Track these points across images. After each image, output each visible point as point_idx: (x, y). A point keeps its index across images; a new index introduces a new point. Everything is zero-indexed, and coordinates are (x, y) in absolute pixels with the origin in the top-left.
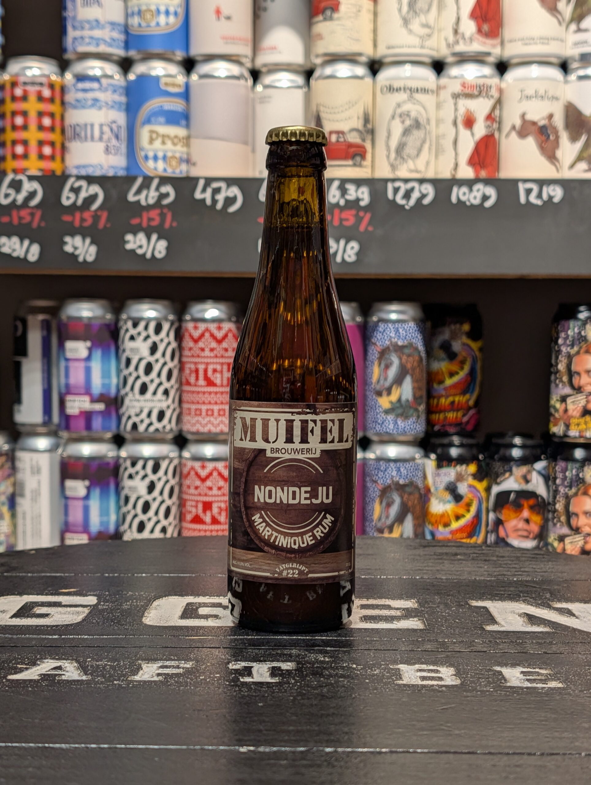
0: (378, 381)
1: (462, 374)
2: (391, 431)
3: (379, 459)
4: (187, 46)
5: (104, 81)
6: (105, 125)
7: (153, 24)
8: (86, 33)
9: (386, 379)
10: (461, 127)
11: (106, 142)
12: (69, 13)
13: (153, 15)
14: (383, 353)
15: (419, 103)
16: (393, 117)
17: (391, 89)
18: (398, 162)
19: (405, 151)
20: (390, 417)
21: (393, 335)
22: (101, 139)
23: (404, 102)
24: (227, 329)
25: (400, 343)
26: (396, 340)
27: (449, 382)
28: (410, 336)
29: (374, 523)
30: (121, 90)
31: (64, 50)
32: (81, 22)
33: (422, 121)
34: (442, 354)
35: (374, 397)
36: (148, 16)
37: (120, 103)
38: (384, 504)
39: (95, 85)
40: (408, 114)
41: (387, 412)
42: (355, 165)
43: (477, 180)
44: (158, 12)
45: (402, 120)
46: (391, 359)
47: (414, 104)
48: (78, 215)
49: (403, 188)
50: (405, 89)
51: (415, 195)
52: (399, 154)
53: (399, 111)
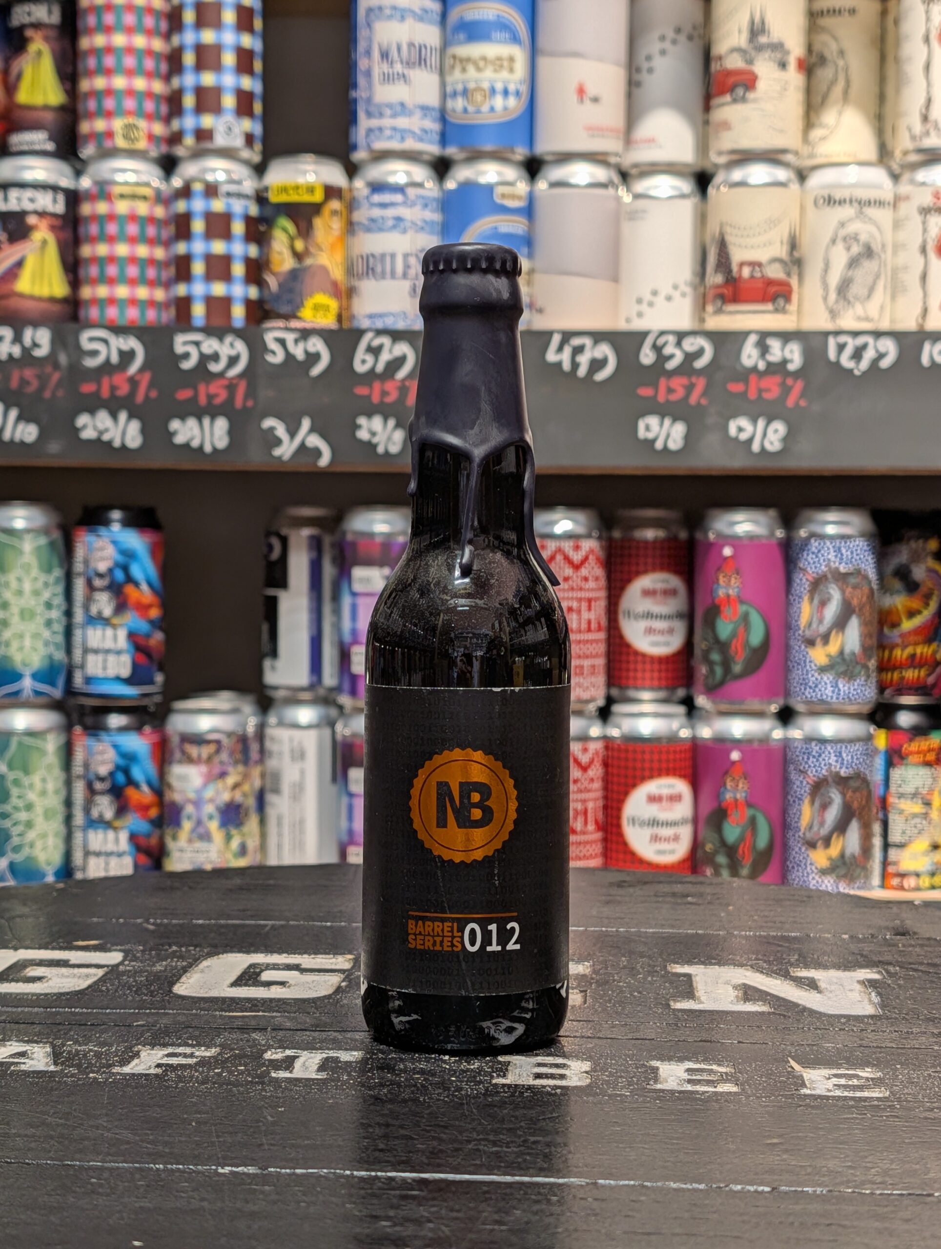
0: (810, 625)
1: (927, 614)
2: (829, 699)
3: (808, 740)
4: (531, 140)
5: (411, 192)
6: (412, 255)
7: (485, 108)
8: (387, 122)
9: (821, 621)
10: (932, 254)
11: (412, 279)
12: (361, 94)
13: (485, 96)
14: (817, 584)
15: (872, 221)
16: (834, 241)
17: (830, 201)
18: (840, 307)
19: (850, 291)
20: (827, 678)
21: (832, 556)
22: (405, 276)
23: (850, 220)
24: (588, 549)
25: (843, 569)
26: (837, 564)
27: (907, 625)
28: (858, 558)
29: (801, 834)
30: (435, 205)
31: (354, 147)
32: (379, 106)
33: (876, 247)
34: (897, 584)
35: (803, 647)
36: (478, 97)
37: (432, 223)
38: (817, 804)
39: (398, 198)
40: (855, 238)
41: (822, 670)
42: (776, 311)
44: (493, 91)
45: (846, 245)
46: (829, 593)
47: (865, 222)
48: (377, 385)
49: (852, 344)
50: (851, 201)
51: (869, 355)
52: (842, 295)
53: (842, 233)
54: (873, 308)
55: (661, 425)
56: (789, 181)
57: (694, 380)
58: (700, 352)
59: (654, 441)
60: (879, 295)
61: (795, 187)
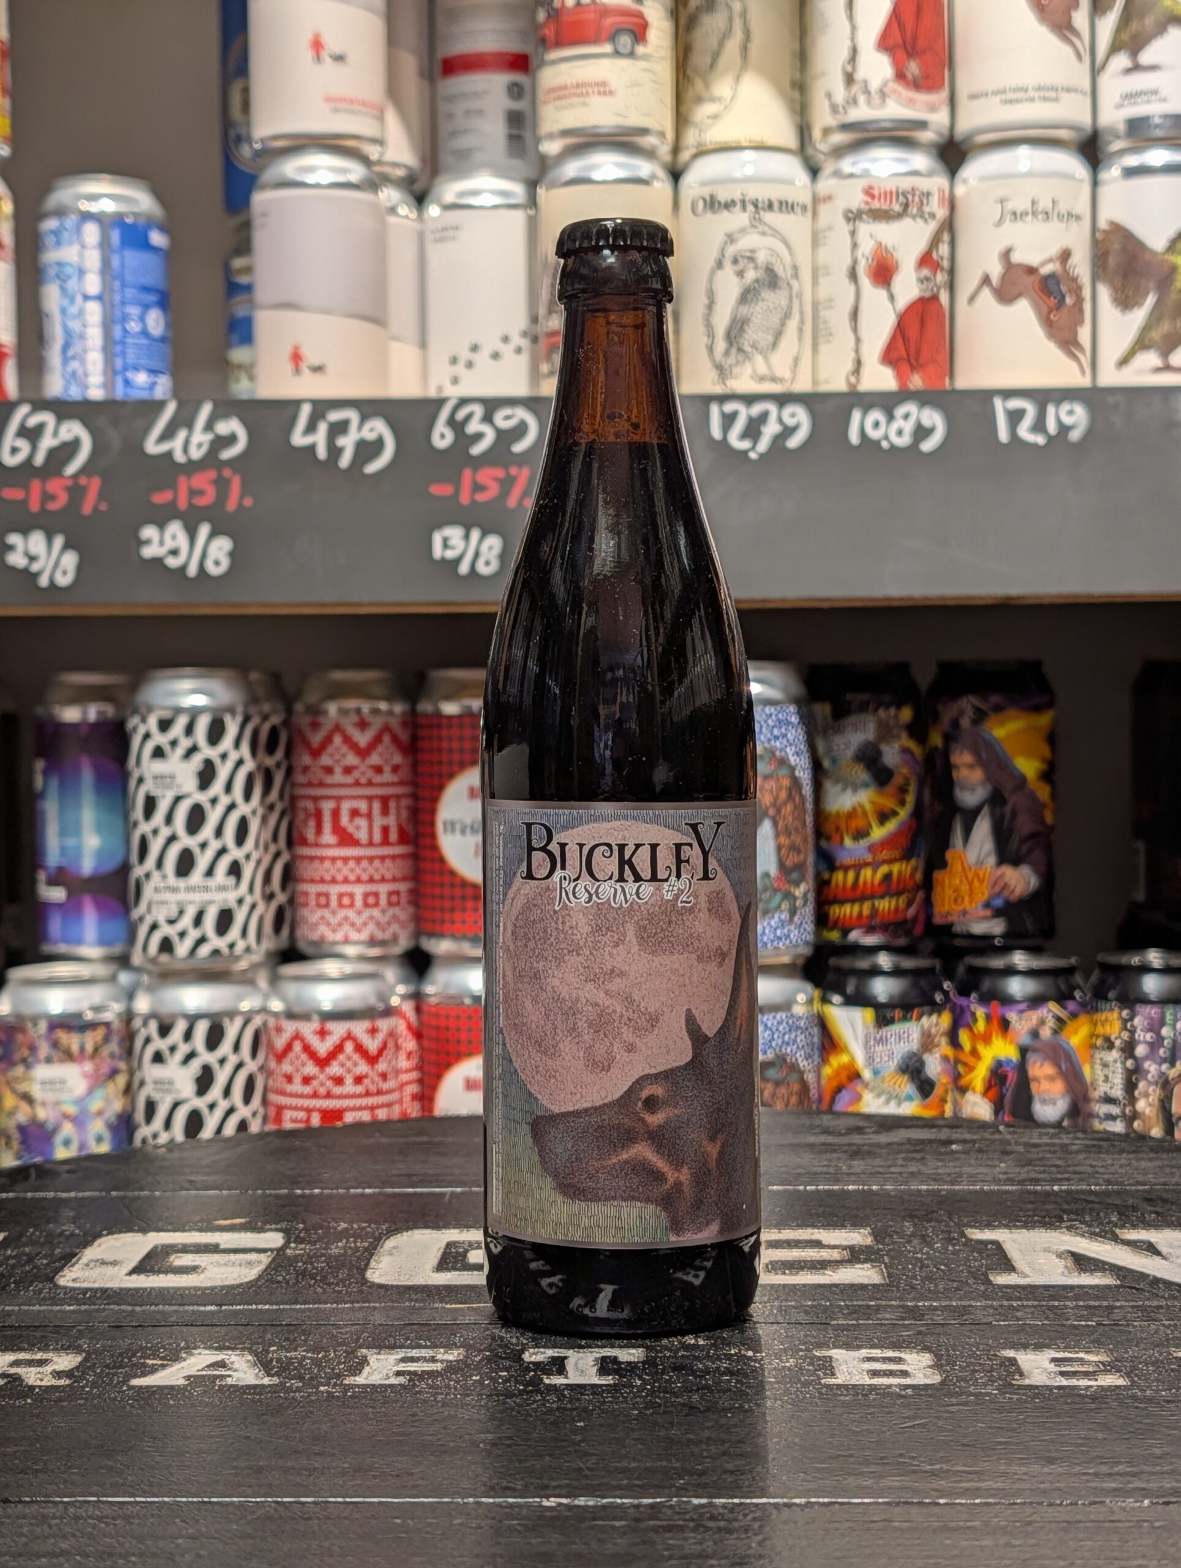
10: (865, 281)
15: (775, 233)
16: (719, 264)
18: (731, 360)
19: (746, 336)
24: (379, 726)
27: (879, 833)
33: (782, 270)
34: (861, 775)
40: (750, 257)
43: (903, 395)
45: (738, 268)
47: (764, 234)
48: (36, 487)
49: (744, 413)
50: (743, 202)
51: (771, 429)
52: (735, 345)
53: (731, 250)
54: (781, 362)
55: (467, 537)
56: (654, 177)
57: (513, 471)
58: (521, 430)
59: (457, 561)
60: (789, 342)
61: (662, 186)
